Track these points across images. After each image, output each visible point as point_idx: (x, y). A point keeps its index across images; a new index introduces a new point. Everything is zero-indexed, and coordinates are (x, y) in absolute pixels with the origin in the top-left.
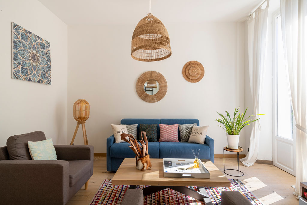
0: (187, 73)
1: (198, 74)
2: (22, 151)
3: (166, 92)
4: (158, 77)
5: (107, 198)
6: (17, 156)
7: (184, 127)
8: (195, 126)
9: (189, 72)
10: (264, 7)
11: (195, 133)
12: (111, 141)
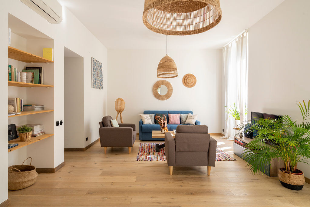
0: (185, 82)
1: (192, 82)
2: (109, 124)
3: (172, 94)
4: (167, 84)
5: (146, 149)
6: (108, 126)
7: (183, 116)
8: (190, 114)
9: (186, 81)
10: (230, 46)
11: (190, 118)
12: (141, 123)
